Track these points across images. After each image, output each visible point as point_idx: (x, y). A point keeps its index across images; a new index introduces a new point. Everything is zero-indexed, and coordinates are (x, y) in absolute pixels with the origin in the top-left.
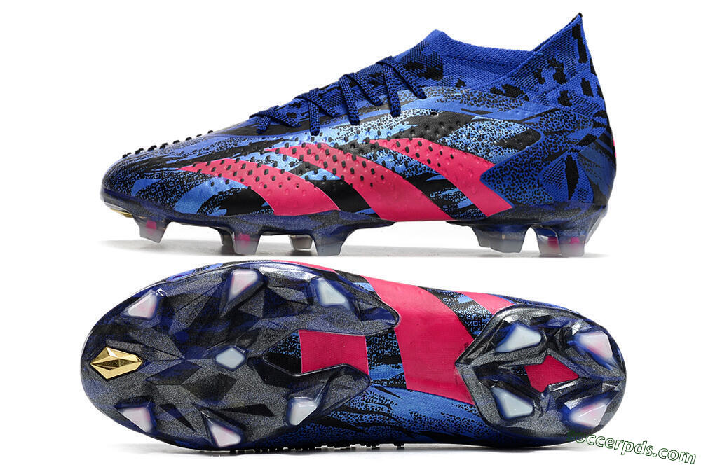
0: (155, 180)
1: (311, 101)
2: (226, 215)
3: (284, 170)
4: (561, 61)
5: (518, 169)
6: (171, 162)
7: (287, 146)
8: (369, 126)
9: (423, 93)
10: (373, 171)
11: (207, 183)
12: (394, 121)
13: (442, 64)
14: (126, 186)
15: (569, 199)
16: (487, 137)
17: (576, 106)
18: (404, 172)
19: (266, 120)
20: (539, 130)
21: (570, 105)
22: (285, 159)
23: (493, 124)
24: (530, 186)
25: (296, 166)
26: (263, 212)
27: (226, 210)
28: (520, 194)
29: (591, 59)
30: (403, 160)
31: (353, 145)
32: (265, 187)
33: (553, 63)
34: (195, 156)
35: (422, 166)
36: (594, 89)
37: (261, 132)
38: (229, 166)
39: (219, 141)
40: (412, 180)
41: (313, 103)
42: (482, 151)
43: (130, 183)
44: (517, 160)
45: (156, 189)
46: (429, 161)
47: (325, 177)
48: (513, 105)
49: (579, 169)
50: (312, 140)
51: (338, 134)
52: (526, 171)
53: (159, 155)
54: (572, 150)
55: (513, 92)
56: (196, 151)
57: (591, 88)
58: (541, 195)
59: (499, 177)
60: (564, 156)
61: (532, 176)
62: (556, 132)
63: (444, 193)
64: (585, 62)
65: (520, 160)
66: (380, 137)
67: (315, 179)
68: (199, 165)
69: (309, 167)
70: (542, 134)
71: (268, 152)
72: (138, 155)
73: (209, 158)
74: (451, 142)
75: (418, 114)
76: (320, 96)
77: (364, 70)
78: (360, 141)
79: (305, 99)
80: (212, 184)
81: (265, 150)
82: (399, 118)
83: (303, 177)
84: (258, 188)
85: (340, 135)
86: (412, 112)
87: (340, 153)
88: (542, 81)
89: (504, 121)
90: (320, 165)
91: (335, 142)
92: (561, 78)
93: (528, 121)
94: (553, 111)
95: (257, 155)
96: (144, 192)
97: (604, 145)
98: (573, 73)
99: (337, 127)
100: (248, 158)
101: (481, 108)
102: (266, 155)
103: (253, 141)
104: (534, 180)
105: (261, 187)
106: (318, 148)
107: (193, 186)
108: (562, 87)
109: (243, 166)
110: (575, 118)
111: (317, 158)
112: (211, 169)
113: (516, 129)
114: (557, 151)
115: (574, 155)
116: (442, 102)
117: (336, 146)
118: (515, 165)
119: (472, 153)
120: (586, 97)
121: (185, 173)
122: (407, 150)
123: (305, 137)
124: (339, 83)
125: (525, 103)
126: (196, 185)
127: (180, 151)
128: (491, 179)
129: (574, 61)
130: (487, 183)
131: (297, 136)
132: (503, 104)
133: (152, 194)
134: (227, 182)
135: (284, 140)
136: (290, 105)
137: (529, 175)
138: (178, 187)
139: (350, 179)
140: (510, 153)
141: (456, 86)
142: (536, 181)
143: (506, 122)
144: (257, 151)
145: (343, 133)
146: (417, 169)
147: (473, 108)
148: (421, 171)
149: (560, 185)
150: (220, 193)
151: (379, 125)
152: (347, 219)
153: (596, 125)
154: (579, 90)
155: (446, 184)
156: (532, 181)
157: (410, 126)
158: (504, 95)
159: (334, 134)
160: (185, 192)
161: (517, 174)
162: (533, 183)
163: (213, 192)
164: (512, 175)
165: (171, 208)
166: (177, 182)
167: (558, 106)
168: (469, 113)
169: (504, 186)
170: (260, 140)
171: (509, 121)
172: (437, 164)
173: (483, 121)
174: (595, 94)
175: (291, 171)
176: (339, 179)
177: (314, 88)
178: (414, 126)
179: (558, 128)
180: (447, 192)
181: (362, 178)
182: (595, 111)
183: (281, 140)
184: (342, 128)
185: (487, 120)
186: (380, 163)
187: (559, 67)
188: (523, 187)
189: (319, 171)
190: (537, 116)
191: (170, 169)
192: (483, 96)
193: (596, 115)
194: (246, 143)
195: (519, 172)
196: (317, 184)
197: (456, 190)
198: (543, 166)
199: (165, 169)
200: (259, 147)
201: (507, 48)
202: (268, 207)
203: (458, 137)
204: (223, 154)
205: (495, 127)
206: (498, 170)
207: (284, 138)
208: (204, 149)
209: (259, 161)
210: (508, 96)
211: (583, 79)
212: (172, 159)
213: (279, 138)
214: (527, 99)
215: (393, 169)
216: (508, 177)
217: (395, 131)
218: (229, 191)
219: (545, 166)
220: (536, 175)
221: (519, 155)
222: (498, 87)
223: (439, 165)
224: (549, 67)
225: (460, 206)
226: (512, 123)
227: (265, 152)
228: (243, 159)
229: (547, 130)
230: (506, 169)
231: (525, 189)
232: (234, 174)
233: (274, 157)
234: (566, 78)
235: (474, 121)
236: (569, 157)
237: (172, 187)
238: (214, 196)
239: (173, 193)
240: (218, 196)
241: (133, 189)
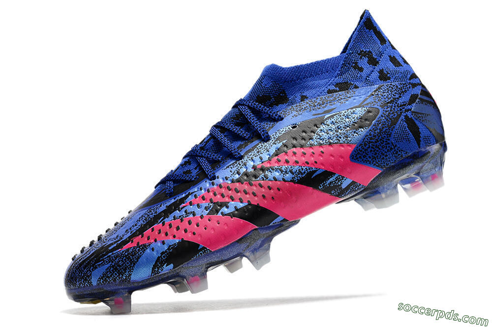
0: (107, 266)
1: (197, 156)
2: (174, 268)
3: (202, 215)
4: (368, 50)
5: (373, 141)
6: (112, 247)
7: (195, 196)
8: (251, 156)
9: (280, 116)
10: (270, 188)
11: (148, 250)
12: (268, 145)
13: (284, 90)
14: (86, 280)
15: (419, 147)
16: (341, 127)
17: (394, 77)
18: (293, 178)
19: (171, 184)
20: (376, 106)
21: (389, 78)
22: (198, 206)
23: (341, 116)
24: (388, 150)
25: (210, 208)
26: (201, 254)
27: (172, 265)
28: (383, 158)
29: (388, 40)
30: (288, 170)
31: (246, 174)
32: (194, 234)
33: (363, 54)
34: (129, 234)
35: (304, 168)
36: (400, 60)
37: (171, 195)
38: (160, 230)
39: (141, 215)
40: (302, 181)
41: (199, 156)
42: (342, 138)
43: (88, 276)
44: (370, 135)
45: (111, 272)
46: (307, 163)
47: (235, 207)
48: (349, 95)
49: (417, 122)
50: (213, 184)
51: (231, 171)
52: (381, 140)
53: (100, 246)
54: (406, 111)
55: (344, 87)
56: (127, 230)
57: (397, 61)
58: (399, 153)
59: (363, 152)
60: (403, 117)
61: (386, 142)
62: (388, 103)
63: (329, 182)
64: (386, 43)
65: (372, 133)
66: (263, 161)
67: (229, 212)
68: (136, 240)
69: (222, 205)
70: (380, 108)
71: (184, 207)
72: (84, 253)
73: (141, 231)
74: (317, 141)
75: (283, 133)
76: (202, 148)
77: (226, 117)
78: (250, 170)
79: (192, 156)
80: (153, 249)
81: (181, 207)
82: (271, 141)
83: (219, 214)
84: (189, 237)
85: (233, 172)
86: (278, 133)
87: (237, 184)
88: (361, 69)
89: (348, 110)
90: (227, 199)
91: (231, 178)
92: (373, 62)
93: (365, 103)
94: (379, 88)
95: (177, 213)
96: (102, 278)
97: (425, 98)
98: (381, 55)
99: (228, 167)
100: (171, 217)
101: (326, 109)
102: (184, 210)
103: (168, 204)
104: (389, 143)
105: (190, 235)
106: (221, 188)
107: (139, 258)
108: (377, 68)
109: (170, 226)
110: (397, 87)
111: (222, 196)
112: (146, 239)
113: (360, 112)
114: (396, 115)
115: (409, 114)
116: (296, 116)
117: (233, 181)
118: (371, 139)
119: (336, 143)
120: (398, 69)
121: (128, 250)
122: (287, 162)
123: (207, 184)
124: (210, 134)
125: (357, 91)
126: (140, 256)
127: (116, 235)
128: (358, 156)
129: (375, 47)
130: (357, 160)
131: (200, 186)
132: (341, 99)
133: (109, 278)
134: (163, 243)
135: (192, 193)
136: (182, 165)
137: (383, 142)
138: (128, 263)
139: (255, 201)
140: (363, 132)
141: (301, 101)
142: (391, 144)
143: (350, 110)
144: (175, 210)
145: (234, 169)
146: (301, 172)
147: (320, 111)
148: (305, 172)
149: (408, 140)
150: (162, 253)
151: (258, 152)
152: (265, 233)
153: (414, 85)
154: (391, 66)
155: (327, 174)
156: (388, 145)
157: (281, 143)
158: (339, 91)
159: (226, 173)
160: (134, 264)
161: (375, 144)
162: (389, 147)
163: (155, 255)
164: (372, 147)
165: (129, 281)
166: (125, 260)
167: (381, 83)
168: (320, 116)
169: (370, 157)
170: (173, 201)
171: (352, 109)
172: (313, 162)
173: (332, 116)
174: (402, 63)
175: (208, 214)
176: (247, 204)
177: (193, 145)
178: (284, 141)
179: (389, 99)
180: (331, 180)
181: (264, 196)
182: (409, 76)
183: (189, 194)
184: (232, 166)
185: (336, 114)
186: (273, 179)
187: (369, 54)
188: (383, 153)
189: (229, 204)
190: (369, 96)
191: (114, 252)
192: (324, 99)
193: (410, 79)
194: (163, 208)
195: (376, 142)
196: (232, 215)
197: (336, 176)
198: (390, 131)
199: (110, 254)
200: (176, 206)
201: (324, 58)
202: (204, 248)
203: (320, 136)
204: (150, 223)
205: (344, 117)
206: (360, 147)
207: (191, 191)
208: (133, 226)
209: (180, 217)
210: (341, 91)
211: (390, 56)
212: (112, 244)
213: (187, 193)
214: (356, 87)
215: (284, 180)
216: (369, 150)
217: (273, 150)
218: (169, 249)
219: (392, 130)
220: (389, 140)
221: (370, 130)
222: (332, 87)
223: (316, 162)
224: (361, 58)
225: (344, 186)
226: (354, 109)
227: (182, 208)
228: (167, 221)
229: (381, 103)
230: (365, 145)
231: (385, 154)
232: (166, 234)
233: (191, 208)
234: (377, 60)
235: (326, 119)
236: (406, 117)
237: (122, 265)
238: (159, 258)
239: (125, 270)
240: (161, 256)
241: (93, 280)
